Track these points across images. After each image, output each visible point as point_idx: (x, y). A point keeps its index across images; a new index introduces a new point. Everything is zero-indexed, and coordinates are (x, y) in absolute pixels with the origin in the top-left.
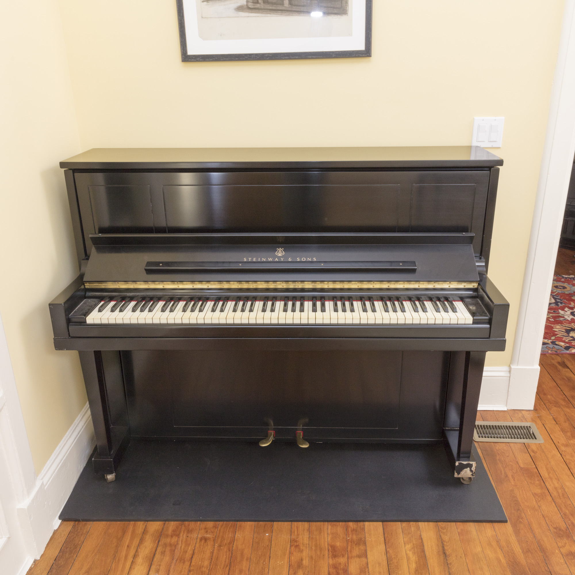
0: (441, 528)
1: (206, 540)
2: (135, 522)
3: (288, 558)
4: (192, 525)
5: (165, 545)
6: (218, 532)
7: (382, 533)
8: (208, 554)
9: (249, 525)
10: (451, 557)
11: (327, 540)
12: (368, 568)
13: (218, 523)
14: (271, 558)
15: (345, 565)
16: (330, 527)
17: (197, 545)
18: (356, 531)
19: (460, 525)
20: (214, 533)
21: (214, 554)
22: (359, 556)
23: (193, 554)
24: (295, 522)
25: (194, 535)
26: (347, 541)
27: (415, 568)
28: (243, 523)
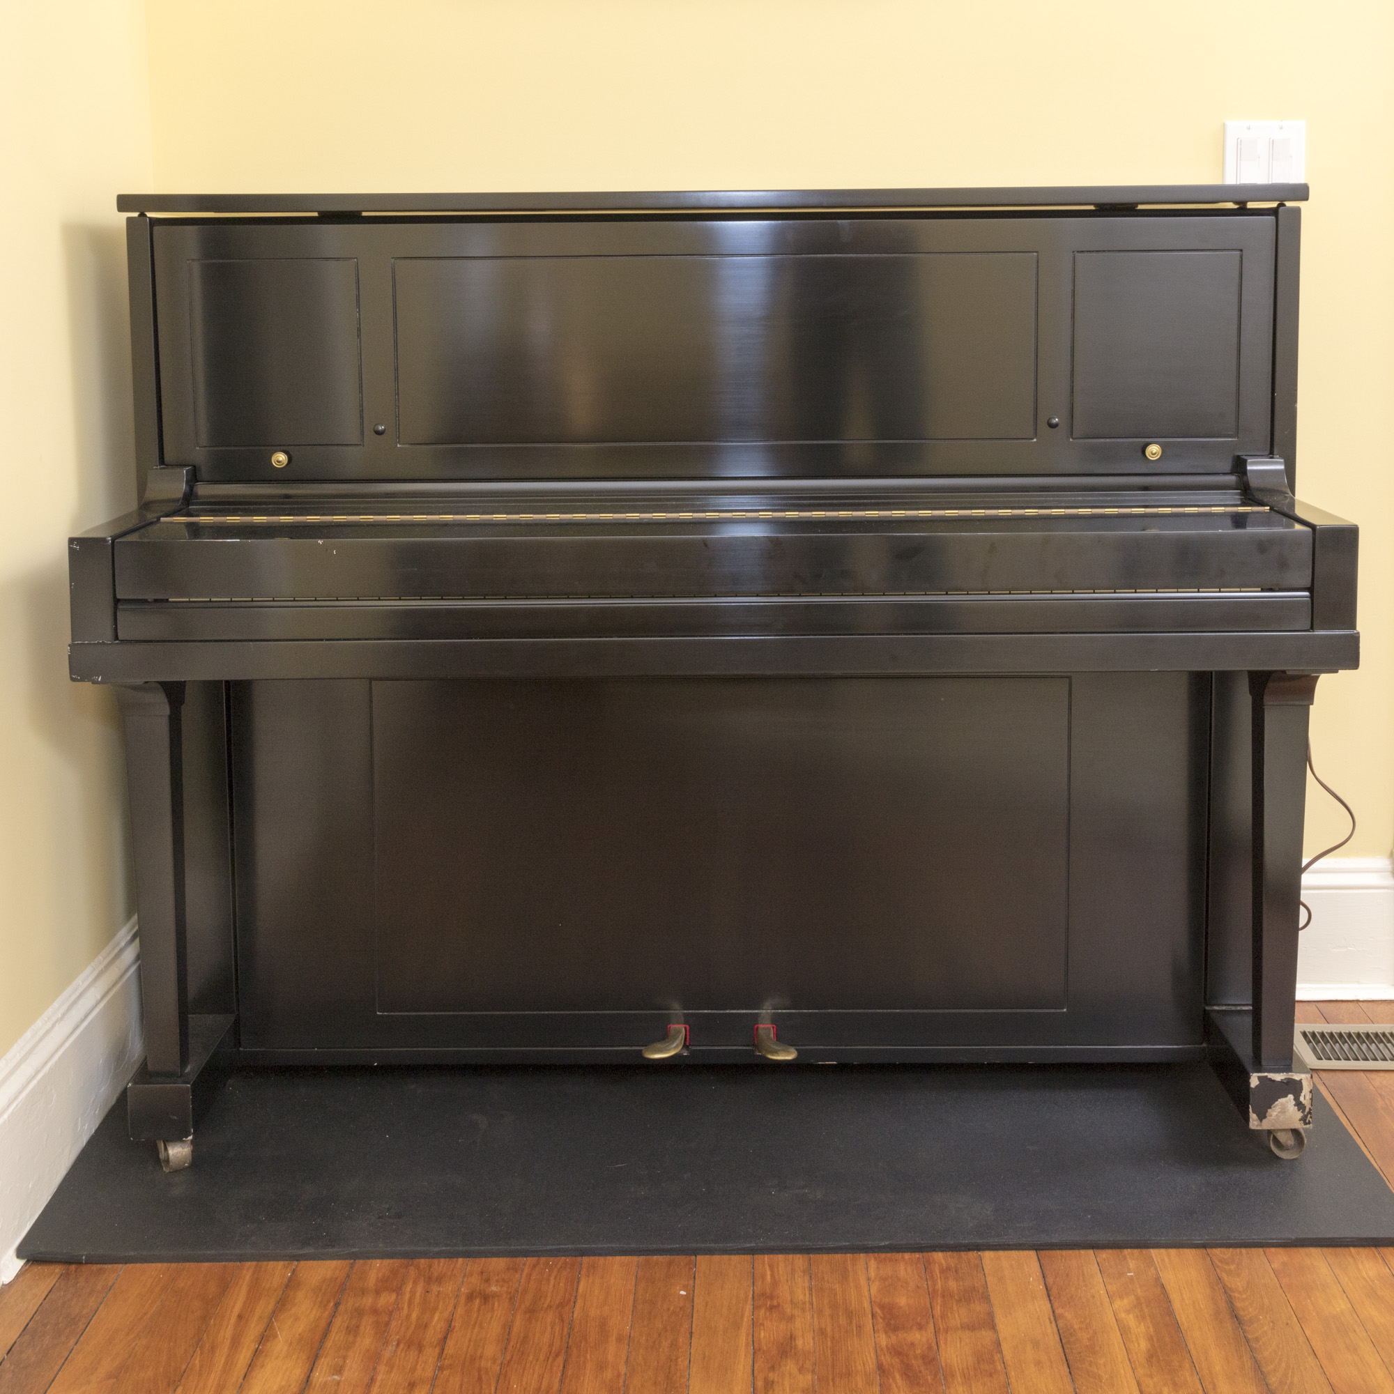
0: (1221, 1261)
1: (486, 1298)
2: (260, 1263)
3: (747, 1335)
4: (440, 1266)
5: (359, 1312)
6: (523, 1281)
7: (1039, 1273)
8: (494, 1328)
9: (617, 1264)
10: (1255, 1325)
11: (867, 1294)
12: (1001, 1352)
13: (520, 1260)
14: (695, 1336)
15: (930, 1348)
16: (873, 1264)
17: (460, 1310)
18: (956, 1271)
19: (1280, 1257)
20: (511, 1283)
21: (515, 1329)
22: (971, 1327)
23: (449, 1330)
24: (764, 1254)
25: (449, 1288)
26: (932, 1294)
27: (1149, 1351)
28: (601, 1260)
